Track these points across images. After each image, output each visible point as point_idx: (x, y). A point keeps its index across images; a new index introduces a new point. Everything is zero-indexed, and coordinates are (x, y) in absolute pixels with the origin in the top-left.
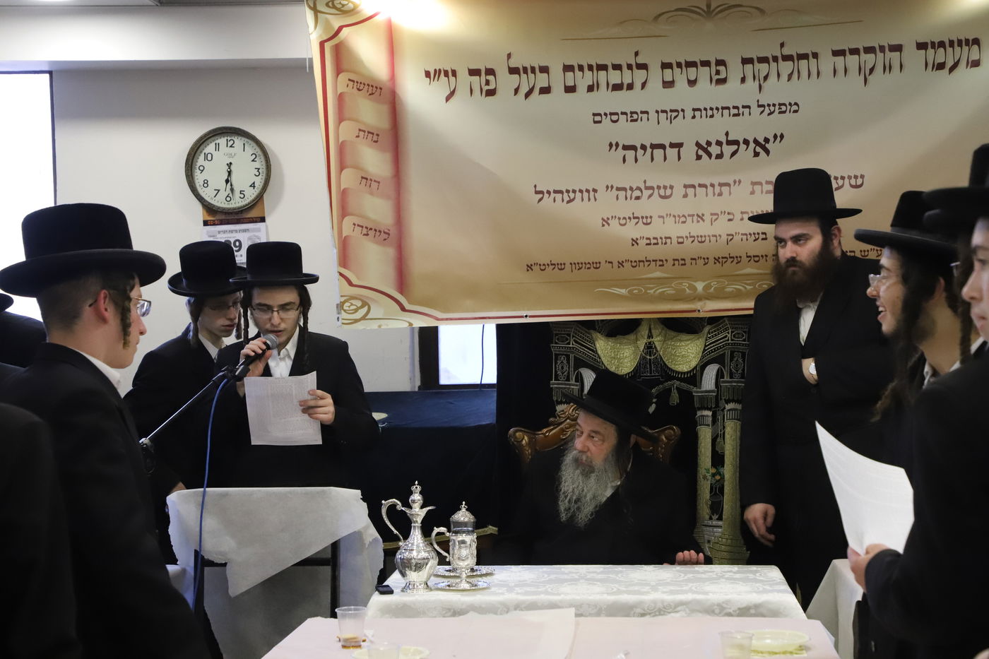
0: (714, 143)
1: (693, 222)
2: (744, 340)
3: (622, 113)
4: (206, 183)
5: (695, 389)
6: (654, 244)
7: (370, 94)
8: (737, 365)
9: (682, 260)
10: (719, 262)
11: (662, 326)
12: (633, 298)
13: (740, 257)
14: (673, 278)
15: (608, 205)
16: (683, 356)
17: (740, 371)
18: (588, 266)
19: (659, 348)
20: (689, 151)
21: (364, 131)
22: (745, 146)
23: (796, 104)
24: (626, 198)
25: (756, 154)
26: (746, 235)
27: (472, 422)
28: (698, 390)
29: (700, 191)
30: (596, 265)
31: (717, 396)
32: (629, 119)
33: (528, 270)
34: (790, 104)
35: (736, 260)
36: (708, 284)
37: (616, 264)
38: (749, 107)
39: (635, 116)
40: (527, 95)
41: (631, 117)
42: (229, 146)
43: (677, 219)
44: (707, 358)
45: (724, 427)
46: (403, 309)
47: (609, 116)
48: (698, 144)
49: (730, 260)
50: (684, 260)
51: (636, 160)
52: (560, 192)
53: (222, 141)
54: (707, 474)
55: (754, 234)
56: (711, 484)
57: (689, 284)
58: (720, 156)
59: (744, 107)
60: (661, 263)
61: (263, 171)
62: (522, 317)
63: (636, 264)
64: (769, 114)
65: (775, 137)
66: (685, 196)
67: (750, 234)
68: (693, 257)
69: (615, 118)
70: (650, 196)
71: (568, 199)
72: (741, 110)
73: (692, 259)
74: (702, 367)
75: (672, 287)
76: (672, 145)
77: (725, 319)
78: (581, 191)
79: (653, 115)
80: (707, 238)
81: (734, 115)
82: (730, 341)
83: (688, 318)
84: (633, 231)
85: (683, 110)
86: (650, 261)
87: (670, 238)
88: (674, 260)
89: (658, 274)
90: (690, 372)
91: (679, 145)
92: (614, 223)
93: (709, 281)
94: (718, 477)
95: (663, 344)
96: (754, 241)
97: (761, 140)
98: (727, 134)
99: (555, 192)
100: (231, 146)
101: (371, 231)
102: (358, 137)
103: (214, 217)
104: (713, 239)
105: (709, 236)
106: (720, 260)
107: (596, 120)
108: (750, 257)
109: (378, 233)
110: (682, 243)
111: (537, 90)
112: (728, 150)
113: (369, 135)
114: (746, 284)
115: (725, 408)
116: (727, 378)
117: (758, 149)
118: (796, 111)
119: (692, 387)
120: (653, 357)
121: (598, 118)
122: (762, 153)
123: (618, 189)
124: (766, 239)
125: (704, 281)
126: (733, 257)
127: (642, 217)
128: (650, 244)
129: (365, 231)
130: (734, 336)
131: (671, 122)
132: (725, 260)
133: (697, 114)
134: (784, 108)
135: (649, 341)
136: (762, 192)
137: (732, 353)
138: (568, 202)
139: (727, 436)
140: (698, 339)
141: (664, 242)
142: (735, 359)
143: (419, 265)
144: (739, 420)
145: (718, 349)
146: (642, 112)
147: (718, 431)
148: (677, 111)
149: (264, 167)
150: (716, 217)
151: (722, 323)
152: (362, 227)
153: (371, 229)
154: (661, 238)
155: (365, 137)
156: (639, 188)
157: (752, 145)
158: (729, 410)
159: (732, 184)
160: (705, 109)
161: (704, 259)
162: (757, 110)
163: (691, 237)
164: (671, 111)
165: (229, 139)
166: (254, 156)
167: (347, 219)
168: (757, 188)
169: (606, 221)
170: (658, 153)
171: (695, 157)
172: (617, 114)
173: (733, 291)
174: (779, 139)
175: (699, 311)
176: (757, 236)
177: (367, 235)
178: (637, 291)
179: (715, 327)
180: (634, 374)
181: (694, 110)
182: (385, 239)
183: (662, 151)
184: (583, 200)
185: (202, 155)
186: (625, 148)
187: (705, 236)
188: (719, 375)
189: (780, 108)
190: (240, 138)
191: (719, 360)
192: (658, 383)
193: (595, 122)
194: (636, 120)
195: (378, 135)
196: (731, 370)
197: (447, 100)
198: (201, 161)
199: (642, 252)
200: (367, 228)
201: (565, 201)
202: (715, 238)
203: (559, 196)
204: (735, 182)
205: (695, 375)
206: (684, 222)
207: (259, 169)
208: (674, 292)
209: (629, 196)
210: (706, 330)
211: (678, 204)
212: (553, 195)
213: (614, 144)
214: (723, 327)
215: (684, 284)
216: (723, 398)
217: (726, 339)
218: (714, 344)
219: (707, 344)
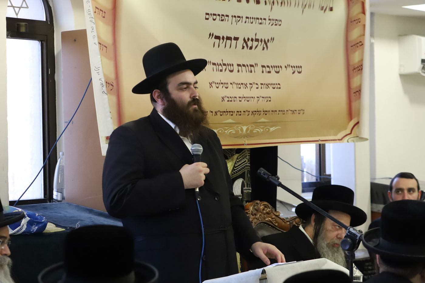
0: (250, 39)
1: (243, 88)
2: (249, 163)
3: (218, 15)
6: (231, 101)
8: (249, 179)
10: (253, 114)
13: (261, 111)
14: (235, 123)
20: (241, 42)
21: (98, 9)
22: (261, 43)
23: (281, 20)
24: (217, 70)
25: (263, 48)
26: (264, 97)
29: (244, 69)
31: (242, 199)
32: (221, 19)
34: (279, 20)
35: (259, 113)
36: (248, 127)
37: (214, 113)
38: (265, 19)
39: (223, 18)
43: (237, 85)
44: (236, 175)
47: (212, 16)
48: (244, 39)
49: (257, 113)
50: (241, 112)
51: (219, 46)
55: (266, 97)
57: (241, 127)
58: (251, 48)
60: (232, 113)
63: (222, 113)
64: (271, 25)
65: (271, 39)
66: (238, 71)
68: (244, 110)
69: (215, 17)
70: (226, 70)
72: (263, 21)
73: (244, 112)
75: (235, 129)
77: (245, 150)
79: (230, 17)
80: (250, 99)
81: (260, 24)
82: (247, 164)
84: (222, 92)
85: (242, 17)
86: (228, 112)
87: (236, 97)
88: (237, 112)
89: (230, 121)
91: (236, 39)
92: (214, 86)
96: (267, 101)
97: (267, 40)
98: (256, 35)
102: (95, 12)
105: (250, 97)
108: (264, 111)
109: (108, 85)
110: (241, 101)
112: (255, 44)
113: (101, 12)
116: (246, 187)
118: (280, 25)
121: (207, 16)
122: (265, 48)
123: (213, 64)
124: (270, 101)
125: (247, 126)
126: (258, 111)
127: (224, 84)
128: (229, 101)
131: (236, 24)
132: (255, 113)
133: (247, 20)
134: (277, 22)
136: (266, 72)
137: (248, 171)
141: (234, 99)
142: (249, 175)
145: (242, 169)
146: (226, 16)
148: (240, 17)
150: (252, 86)
151: (244, 152)
154: (233, 97)
155: (99, 13)
156: (220, 64)
157: (263, 43)
159: (254, 65)
160: (250, 18)
161: (249, 112)
162: (267, 22)
163: (244, 97)
164: (238, 17)
168: (264, 69)
169: (211, 85)
170: (228, 43)
171: (242, 47)
172: (216, 15)
173: (256, 132)
175: (245, 144)
176: (267, 99)
178: (221, 131)
179: (240, 155)
181: (246, 18)
182: (111, 90)
183: (230, 41)
186: (216, 37)
188: (243, 185)
189: (275, 22)
191: (243, 176)
193: (206, 19)
194: (223, 20)
195: (105, 12)
196: (247, 182)
199: (225, 106)
202: (253, 99)
206: (240, 88)
208: (235, 132)
211: (235, 77)
213: (212, 34)
214: (244, 155)
215: (239, 127)
216: (245, 200)
217: (246, 162)
218: (240, 166)
219: (236, 166)
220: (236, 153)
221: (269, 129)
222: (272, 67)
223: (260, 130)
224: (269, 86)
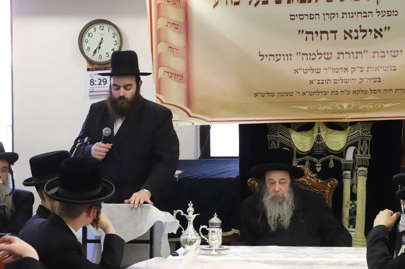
0: (353, 31)
1: (342, 72)
2: (368, 134)
3: (306, 15)
4: (89, 48)
5: (342, 160)
6: (322, 83)
7: (174, 4)
8: (364, 147)
9: (336, 92)
10: (356, 93)
11: (325, 126)
12: (310, 111)
13: (367, 91)
14: (331, 101)
15: (298, 62)
16: (336, 142)
17: (366, 151)
18: (287, 94)
19: (323, 138)
20: (340, 35)
21: (171, 23)
22: (370, 33)
23: (396, 11)
24: (307, 59)
25: (376, 37)
26: (370, 79)
27: (225, 176)
28: (344, 160)
29: (346, 56)
30: (291, 94)
31: (353, 164)
32: (309, 18)
33: (255, 96)
34: (393, 11)
35: (364, 92)
36: (351, 104)
37: (301, 94)
38: (371, 12)
39: (312, 17)
40: (256, 5)
41: (310, 17)
42: (101, 29)
43: (334, 70)
44: (348, 144)
45: (357, 180)
46: (189, 116)
47: (298, 16)
48: (345, 32)
49: (361, 92)
50: (337, 92)
51: (313, 39)
52: (273, 55)
53: (97, 27)
54: (348, 204)
55: (374, 79)
56: (350, 209)
57: (340, 104)
58: (356, 38)
59: (369, 12)
60: (325, 93)
61: (119, 42)
62: (252, 121)
63: (312, 93)
64: (382, 16)
65: (386, 28)
66: (338, 58)
67: (372, 79)
68: (342, 90)
69: (302, 17)
70: (320, 58)
71: (277, 59)
72: (368, 14)
73: (341, 91)
74: (347, 148)
75: (331, 106)
76: (332, 32)
77: (359, 123)
78: (283, 55)
79: (321, 16)
80: (350, 81)
81: (364, 17)
82: (361, 135)
83: (339, 122)
84: (311, 76)
85: (337, 14)
86: (319, 92)
87: (330, 80)
88: (332, 92)
89: (323, 99)
90: (340, 150)
91: (335, 32)
92: (301, 72)
93: (350, 103)
94: (353, 206)
95: (326, 136)
96: (374, 82)
97: (378, 30)
98: (360, 26)
99: (270, 55)
100: (102, 30)
101: (173, 75)
102: (167, 26)
103: (92, 66)
104: (352, 81)
105: (350, 79)
106: (356, 92)
107: (291, 18)
108: (372, 90)
109: (177, 76)
110: (336, 83)
111: (261, 3)
112: (361, 34)
113: (173, 25)
114: (370, 105)
115: (357, 170)
116: (359, 154)
117: (377, 34)
118: (396, 15)
119: (341, 158)
120: (320, 143)
121: (292, 17)
122: (379, 36)
123: (303, 54)
124: (380, 81)
125: (348, 103)
126: (363, 91)
127: (316, 69)
128: (319, 83)
129: (170, 75)
130: (363, 132)
131: (331, 20)
132: (359, 92)
133: (345, 15)
134: (390, 13)
135: (318, 134)
136: (378, 57)
137: (362, 141)
138: (277, 61)
139: (358, 185)
140: (344, 133)
141: (327, 82)
142: (364, 144)
143: (198, 93)
144: (365, 176)
145: (355, 139)
146: (316, 14)
147: (353, 181)
148: (334, 14)
149: (119, 40)
150: (354, 69)
151: (357, 125)
152: (169, 73)
153: (173, 74)
154: (325, 80)
155: (171, 26)
156: (314, 54)
157: (373, 32)
158: (360, 171)
159: (363, 52)
160: (349, 13)
161: (348, 91)
162: (375, 14)
163: (341, 80)
164: (331, 14)
165: (101, 25)
166: (114, 35)
167: (160, 68)
168: (376, 54)
169: (296, 71)
170: (324, 36)
171: (344, 38)
172: (302, 15)
173: (363, 108)
174: (387, 29)
175: (345, 118)
176: (375, 80)
177: (171, 77)
178: (312, 108)
179: (353, 127)
180: (311, 151)
181: (343, 13)
182: (180, 79)
183: (326, 35)
184: (284, 60)
185: (87, 34)
186: (307, 33)
187: (348, 80)
188: (355, 152)
189: (388, 13)
190: (107, 25)
191: (355, 144)
192: (322, 156)
193: (291, 19)
194: (313, 19)
195: (177, 25)
196: (361, 150)
197: (214, 8)
198: (86, 37)
199: (315, 87)
200: (171, 73)
201: (275, 60)
202: (353, 80)
203: (272, 58)
204: (364, 51)
205: (342, 152)
206: (337, 72)
207: (116, 41)
208: (331, 108)
209: (308, 58)
210: (349, 128)
211: (334, 63)
212: (269, 57)
213: (301, 31)
214: (357, 127)
215: (337, 104)
216: (357, 164)
217: (359, 133)
218: (353, 136)
219: (349, 136)
220: (349, 126)
221: (382, 106)
222: (388, 52)
223: (368, 106)
224: (380, 68)
